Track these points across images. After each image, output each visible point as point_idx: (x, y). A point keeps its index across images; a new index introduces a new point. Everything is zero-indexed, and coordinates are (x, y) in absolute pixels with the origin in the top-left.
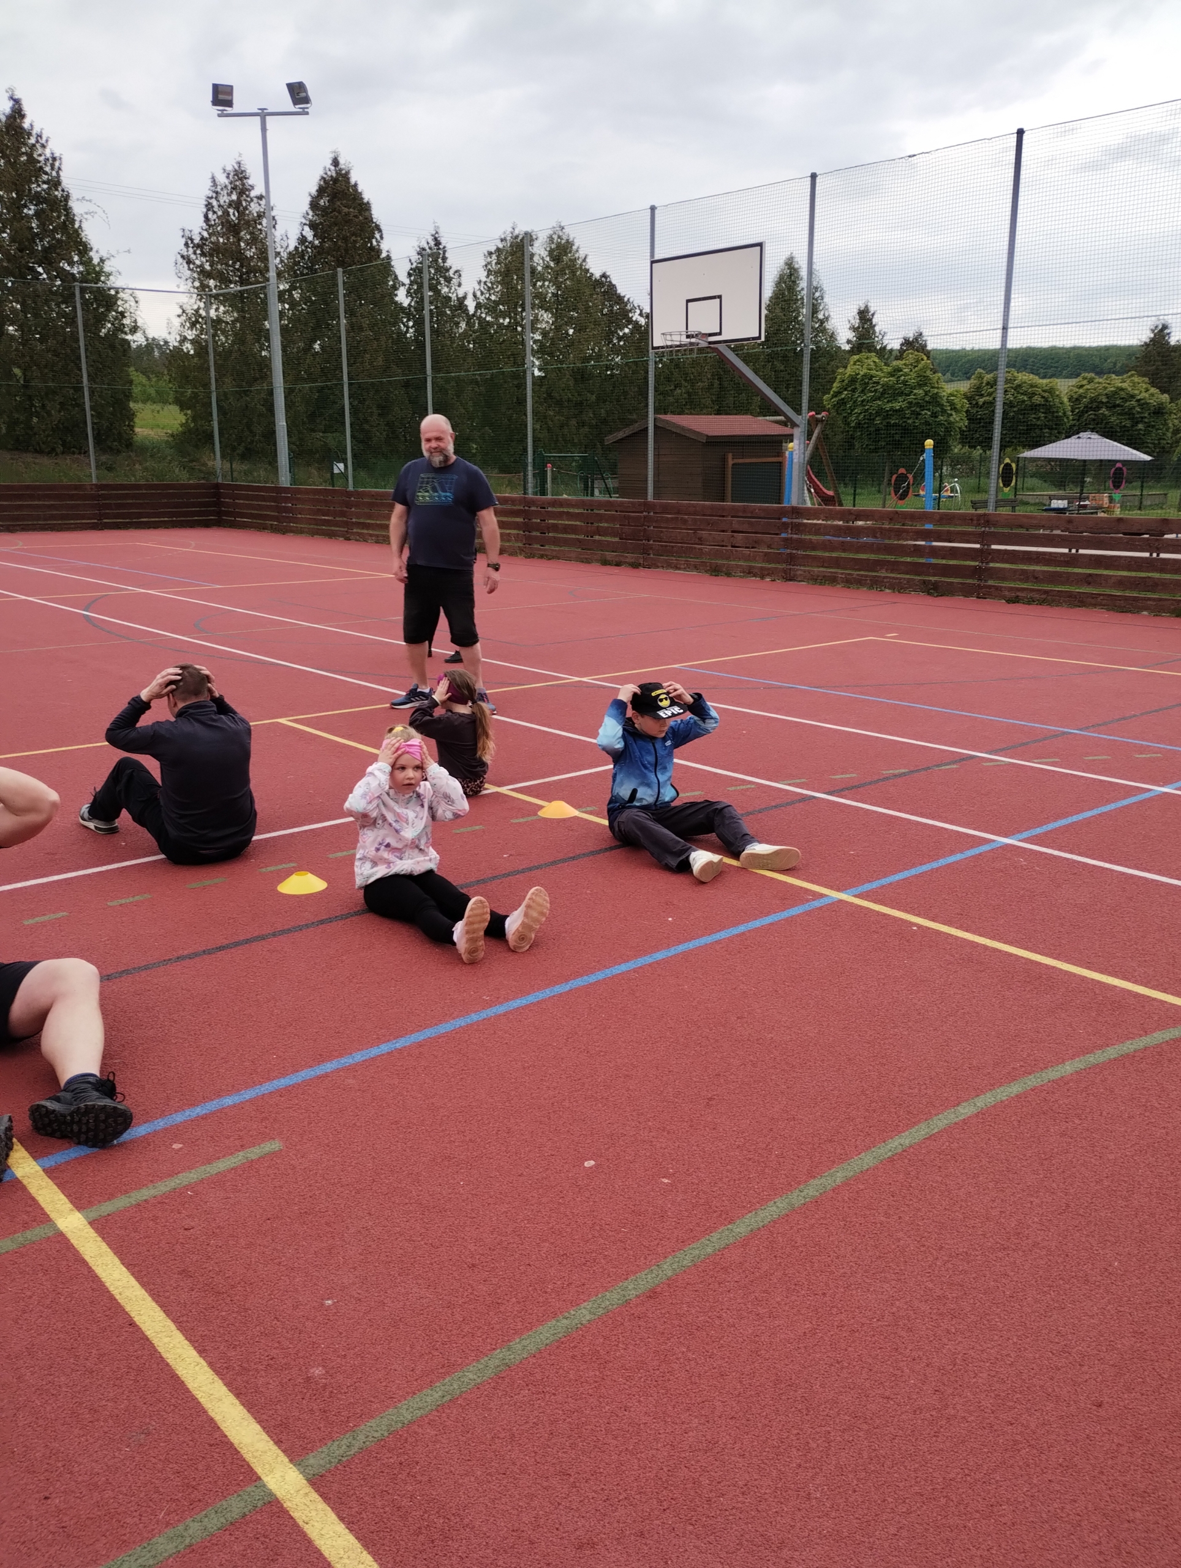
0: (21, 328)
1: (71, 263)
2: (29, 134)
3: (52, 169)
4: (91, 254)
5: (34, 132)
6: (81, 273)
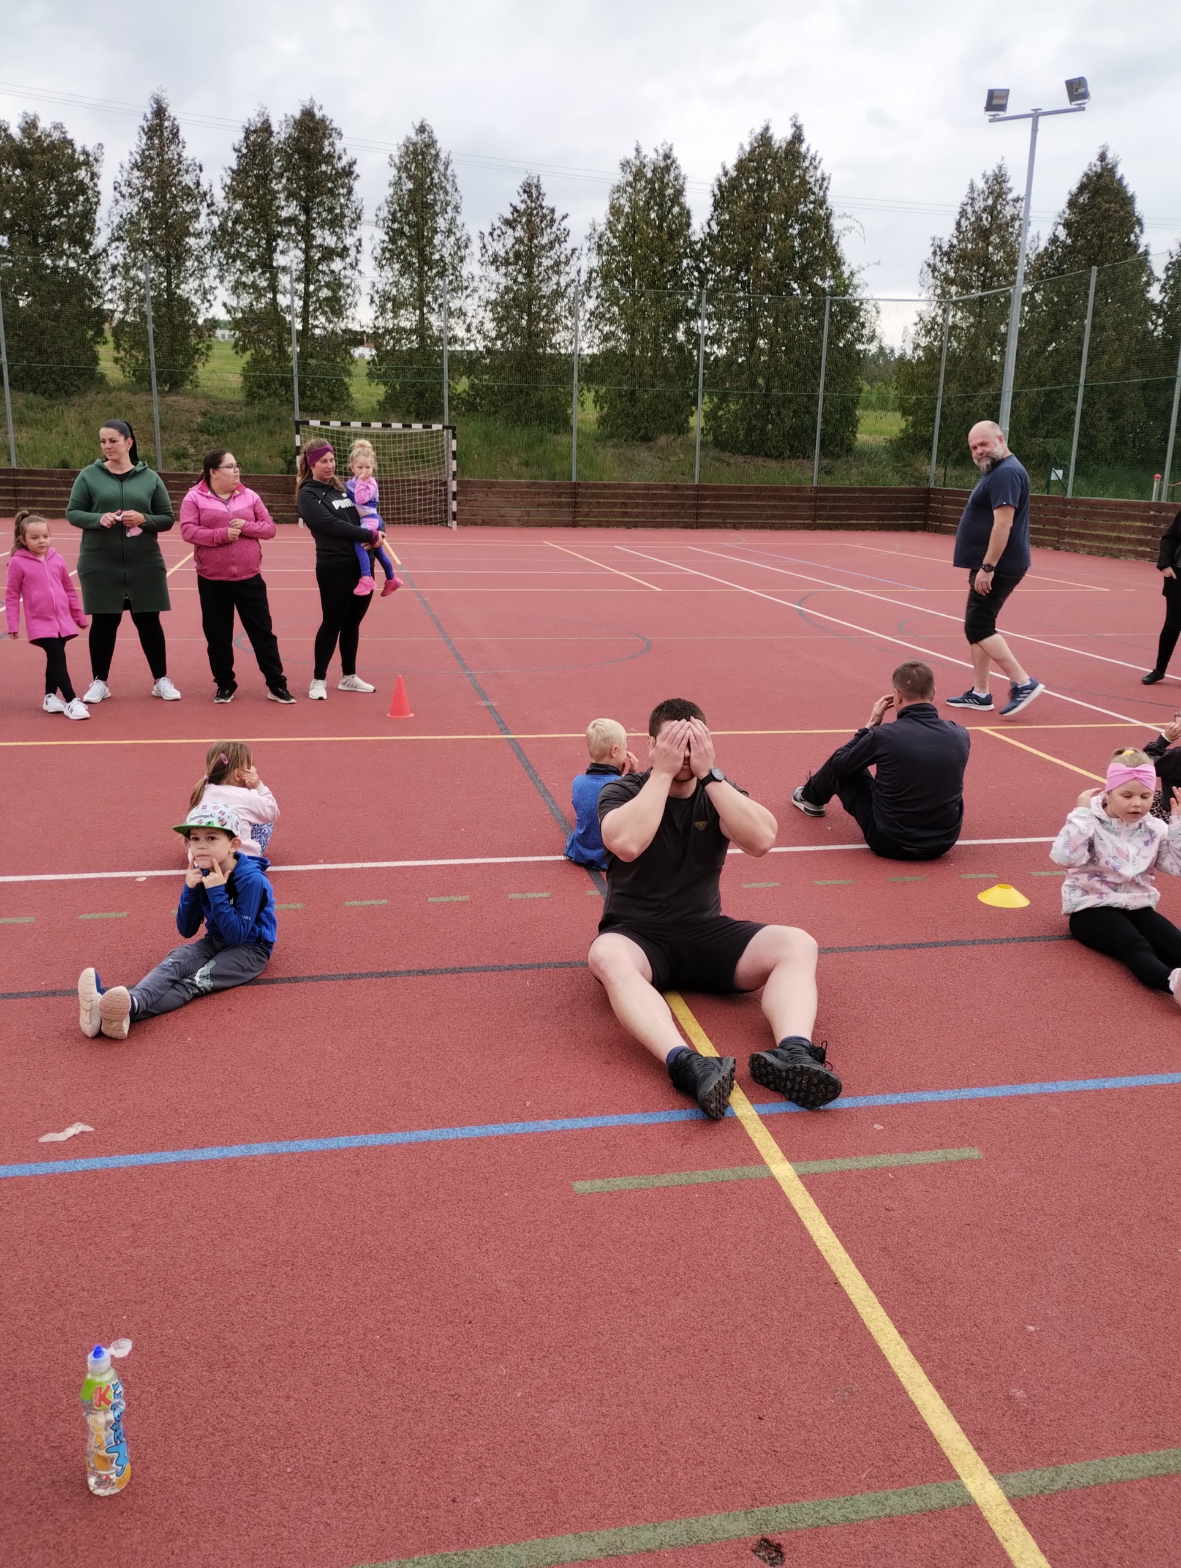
0: (771, 342)
1: (823, 278)
2: (805, 157)
3: (821, 188)
4: (844, 268)
5: (809, 156)
6: (831, 287)
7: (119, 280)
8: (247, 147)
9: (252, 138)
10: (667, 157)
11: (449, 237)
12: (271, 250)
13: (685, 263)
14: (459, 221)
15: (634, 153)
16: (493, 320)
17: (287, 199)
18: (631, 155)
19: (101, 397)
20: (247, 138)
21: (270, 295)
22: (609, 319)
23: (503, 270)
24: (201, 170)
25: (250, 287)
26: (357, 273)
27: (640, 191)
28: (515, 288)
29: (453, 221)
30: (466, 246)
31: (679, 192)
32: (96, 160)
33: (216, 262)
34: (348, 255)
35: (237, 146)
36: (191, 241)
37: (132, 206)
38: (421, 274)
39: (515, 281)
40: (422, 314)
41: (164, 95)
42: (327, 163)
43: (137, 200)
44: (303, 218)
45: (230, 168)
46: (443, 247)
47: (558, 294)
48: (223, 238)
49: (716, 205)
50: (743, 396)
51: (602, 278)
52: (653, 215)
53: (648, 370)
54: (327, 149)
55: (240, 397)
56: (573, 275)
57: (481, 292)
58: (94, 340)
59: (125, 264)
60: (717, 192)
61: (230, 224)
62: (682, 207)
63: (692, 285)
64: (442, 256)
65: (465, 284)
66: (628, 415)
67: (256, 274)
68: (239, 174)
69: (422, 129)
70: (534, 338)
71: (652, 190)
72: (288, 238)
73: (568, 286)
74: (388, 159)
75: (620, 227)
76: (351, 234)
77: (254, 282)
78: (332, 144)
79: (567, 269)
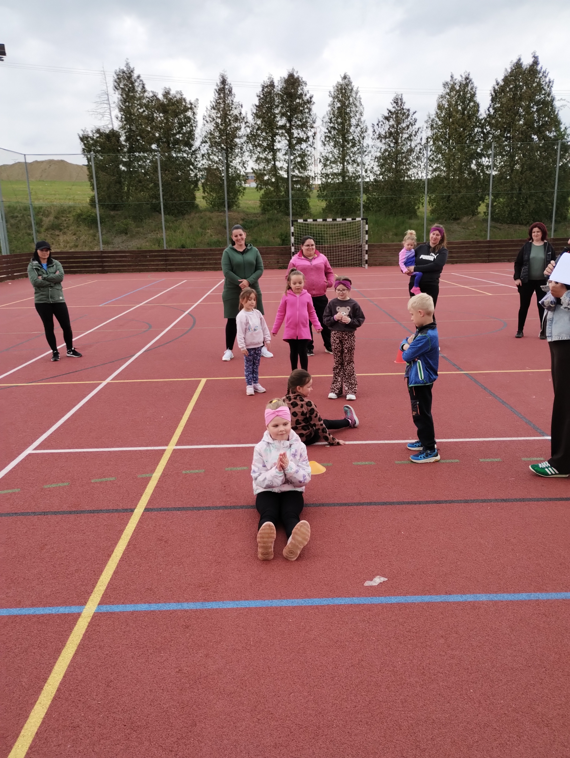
1: (550, 132)
3: (548, 87)
4: (561, 126)
5: (542, 71)
6: (554, 136)
7: (205, 161)
8: (263, 95)
9: (265, 90)
10: (467, 78)
11: (357, 128)
12: (273, 141)
13: (476, 130)
14: (363, 119)
15: (450, 78)
16: (378, 166)
17: (281, 117)
18: (448, 79)
19: (197, 215)
20: (263, 90)
21: (273, 163)
22: (436, 161)
23: (383, 141)
24: (242, 107)
25: (264, 159)
26: (313, 149)
27: (453, 97)
28: (389, 149)
29: (359, 119)
30: (366, 131)
31: (473, 95)
32: (195, 107)
33: (248, 149)
34: (309, 141)
35: (259, 94)
36: (237, 140)
37: (211, 127)
38: (343, 146)
39: (389, 146)
40: (344, 165)
41: (226, 74)
42: (300, 99)
43: (213, 124)
44: (288, 125)
45: (256, 105)
46: (354, 132)
47: (411, 150)
48: (252, 138)
49: (493, 100)
50: (508, 194)
51: (433, 141)
52: (460, 108)
53: (457, 185)
54: (299, 92)
55: (259, 211)
56: (419, 141)
57: (372, 153)
58: (194, 190)
59: (208, 153)
60: (493, 94)
61: (255, 131)
62: (475, 102)
63: (480, 140)
64: (353, 137)
65: (365, 149)
66: (447, 208)
67: (266, 153)
68: (259, 107)
69: (345, 78)
70: (399, 173)
71: (459, 95)
72: (282, 135)
73: (416, 146)
74: (329, 93)
75: (442, 116)
76: (311, 131)
77: (265, 157)
78: (302, 89)
79: (416, 138)
